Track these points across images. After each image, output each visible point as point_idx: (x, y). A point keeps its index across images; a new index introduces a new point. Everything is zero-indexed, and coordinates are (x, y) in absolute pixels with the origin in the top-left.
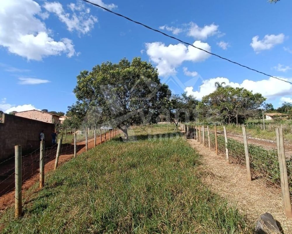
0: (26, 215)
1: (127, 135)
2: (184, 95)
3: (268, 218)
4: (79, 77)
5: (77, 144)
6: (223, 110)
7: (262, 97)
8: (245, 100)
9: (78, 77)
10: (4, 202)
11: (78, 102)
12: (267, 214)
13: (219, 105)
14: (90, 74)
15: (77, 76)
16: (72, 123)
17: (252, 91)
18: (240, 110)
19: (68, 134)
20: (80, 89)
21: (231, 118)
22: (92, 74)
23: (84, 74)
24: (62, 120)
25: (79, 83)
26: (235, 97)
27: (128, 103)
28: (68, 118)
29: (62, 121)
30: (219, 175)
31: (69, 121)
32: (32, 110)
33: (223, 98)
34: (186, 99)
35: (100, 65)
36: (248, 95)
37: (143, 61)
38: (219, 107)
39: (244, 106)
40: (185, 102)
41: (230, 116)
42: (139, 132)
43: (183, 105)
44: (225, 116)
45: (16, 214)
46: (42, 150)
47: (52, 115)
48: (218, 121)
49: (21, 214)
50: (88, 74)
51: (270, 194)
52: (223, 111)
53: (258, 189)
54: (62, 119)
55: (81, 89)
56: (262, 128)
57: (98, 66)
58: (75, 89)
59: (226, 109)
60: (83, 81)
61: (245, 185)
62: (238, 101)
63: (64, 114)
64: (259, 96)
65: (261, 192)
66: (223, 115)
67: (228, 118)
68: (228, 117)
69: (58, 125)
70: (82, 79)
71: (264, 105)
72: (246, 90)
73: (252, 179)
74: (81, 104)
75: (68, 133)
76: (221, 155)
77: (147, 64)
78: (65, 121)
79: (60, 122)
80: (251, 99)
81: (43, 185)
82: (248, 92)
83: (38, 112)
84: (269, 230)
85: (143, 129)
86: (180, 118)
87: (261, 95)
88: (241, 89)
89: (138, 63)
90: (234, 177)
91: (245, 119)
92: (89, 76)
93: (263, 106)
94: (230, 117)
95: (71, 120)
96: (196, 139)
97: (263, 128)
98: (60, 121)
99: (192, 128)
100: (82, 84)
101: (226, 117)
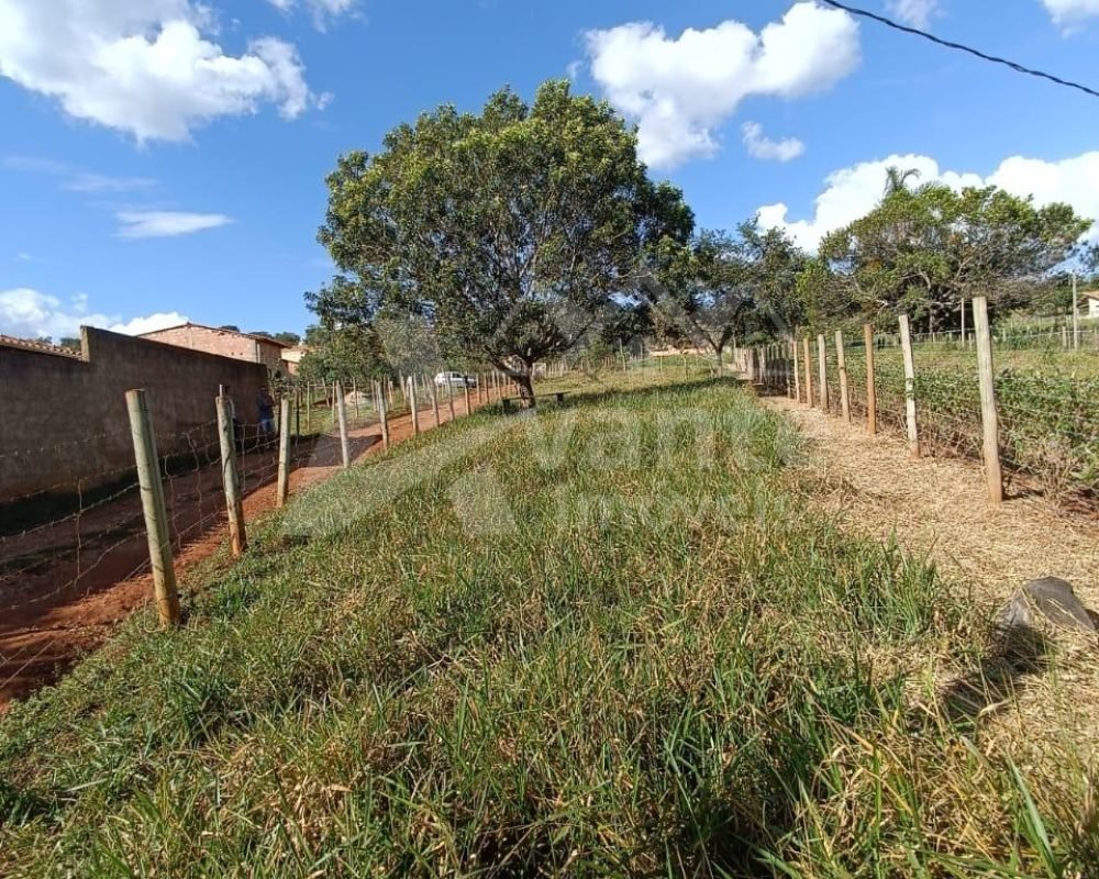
0: (194, 620)
1: (531, 392)
2: (748, 231)
3: (1053, 590)
4: (335, 180)
5: (350, 435)
6: (906, 283)
7: (1076, 221)
8: (998, 236)
9: (330, 180)
10: (122, 602)
11: (340, 279)
12: (1051, 579)
13: (892, 266)
14: (376, 160)
15: (328, 176)
16: (328, 369)
17: (1030, 197)
18: (977, 280)
19: (320, 406)
20: (341, 223)
21: (937, 316)
22: (385, 163)
23: (354, 165)
24: (292, 360)
25: (338, 200)
26: (960, 226)
27: (525, 273)
28: (312, 350)
29: (293, 362)
30: (877, 491)
31: (319, 362)
32: (182, 327)
33: (909, 234)
34: (755, 245)
35: (413, 125)
36: (1014, 214)
37: (578, 97)
38: (893, 272)
39: (995, 263)
40: (751, 259)
41: (934, 307)
42: (576, 386)
43: (742, 271)
44: (915, 307)
45: (162, 618)
46: (225, 430)
47: (254, 341)
48: (886, 330)
49: (179, 616)
50: (368, 164)
51: (1074, 536)
52: (906, 288)
53: (1025, 525)
54: (292, 356)
55: (347, 221)
56: (1065, 344)
57: (406, 130)
58: (323, 229)
59: (917, 280)
60: (351, 194)
61: (978, 515)
62: (969, 243)
63: (298, 338)
64: (1060, 216)
65: (1037, 532)
66: (908, 303)
67: (928, 317)
68: (926, 309)
69: (278, 375)
70: (349, 184)
71: (1084, 250)
72: (1003, 195)
73: (1005, 497)
74: (353, 284)
75: (318, 403)
76: (889, 433)
77: (593, 108)
78: (303, 361)
79: (287, 366)
80: (1027, 228)
81: (243, 547)
82: (1014, 203)
83: (205, 331)
84: (1054, 625)
85: (591, 376)
86: (732, 324)
87: (1070, 208)
88: (986, 193)
89: (557, 105)
90: (932, 495)
91: (998, 316)
92: (372, 170)
93: (1076, 259)
94: (935, 312)
95: (322, 357)
96: (793, 397)
97: (1072, 343)
98: (286, 362)
99: (777, 357)
100: (349, 204)
101: (919, 312)
